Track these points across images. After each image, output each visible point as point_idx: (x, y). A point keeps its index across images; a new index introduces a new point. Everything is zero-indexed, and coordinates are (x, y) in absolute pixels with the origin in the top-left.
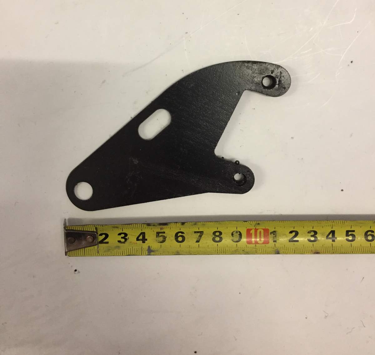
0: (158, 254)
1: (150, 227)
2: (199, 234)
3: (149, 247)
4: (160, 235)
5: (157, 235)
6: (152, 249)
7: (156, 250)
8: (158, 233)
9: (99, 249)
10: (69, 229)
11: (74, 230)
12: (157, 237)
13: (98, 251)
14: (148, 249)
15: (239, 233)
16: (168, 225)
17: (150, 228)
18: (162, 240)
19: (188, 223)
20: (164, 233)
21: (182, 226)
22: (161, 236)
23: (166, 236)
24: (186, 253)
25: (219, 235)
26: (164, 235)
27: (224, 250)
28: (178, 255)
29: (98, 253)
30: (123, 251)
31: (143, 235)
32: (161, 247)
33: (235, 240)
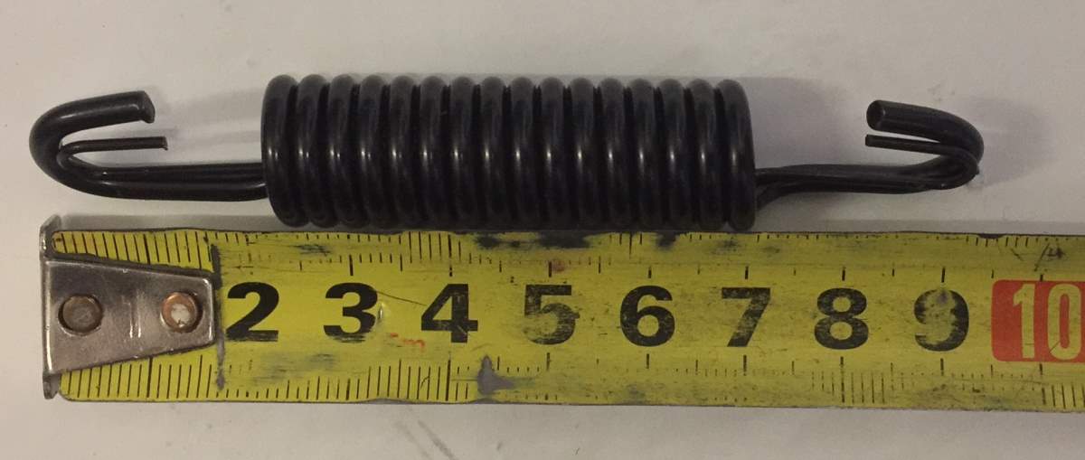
0: (533, 399)
1: (494, 253)
2: (750, 300)
3: (486, 362)
4: (543, 306)
5: (530, 300)
6: (502, 372)
7: (524, 379)
8: (535, 292)
9: (226, 367)
11: (94, 259)
12: (527, 314)
13: (220, 373)
14: (481, 372)
15: (952, 304)
16: (586, 245)
17: (496, 263)
18: (553, 330)
19: (696, 236)
20: (566, 290)
21: (661, 256)
23: (574, 310)
24: (678, 396)
25: (851, 310)
26: (565, 306)
27: (878, 388)
28: (641, 404)
29: (219, 385)
30: (349, 382)
31: (459, 297)
32: (548, 363)
33: (933, 341)
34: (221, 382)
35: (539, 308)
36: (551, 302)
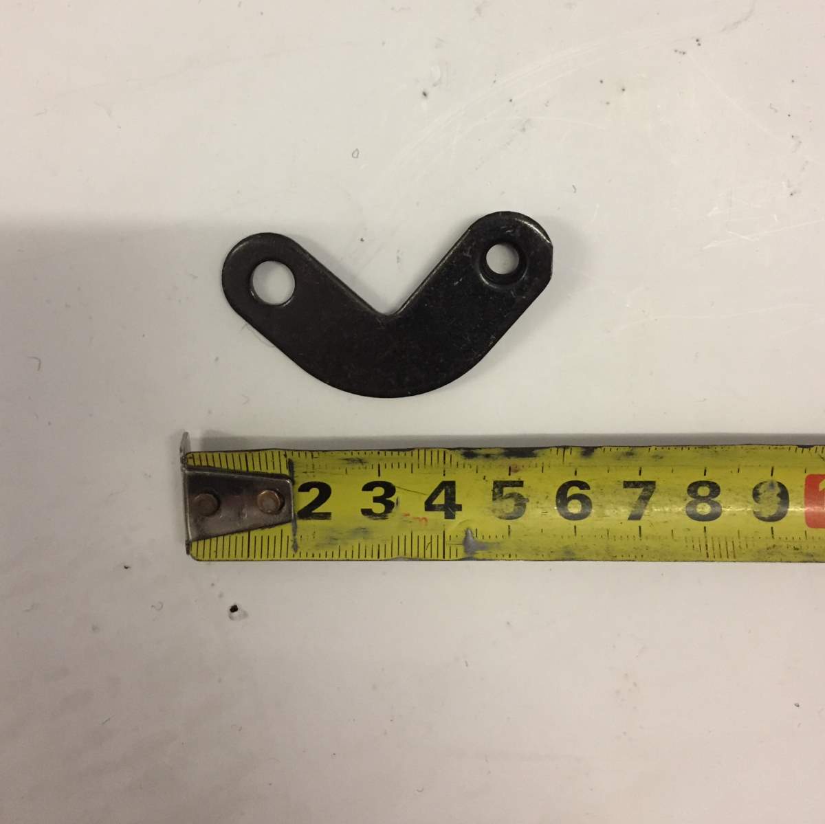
0: (500, 557)
1: (473, 462)
2: (642, 489)
3: (468, 532)
4: (504, 494)
5: (496, 490)
6: (479, 538)
7: (494, 543)
8: (499, 486)
9: (298, 537)
10: (198, 463)
11: (213, 469)
12: (494, 499)
13: (295, 541)
14: (466, 539)
15: (778, 490)
16: (534, 456)
17: (474, 467)
18: (512, 510)
19: (608, 449)
20: (520, 484)
21: (584, 461)
22: (511, 496)
23: (525, 497)
24: (597, 554)
25: (710, 495)
26: (519, 494)
27: (730, 548)
28: (572, 560)
29: (294, 549)
30: (379, 546)
31: (449, 489)
32: (509, 532)
33: (765, 515)
34: (295, 548)
35: (502, 496)
36: (511, 492)
